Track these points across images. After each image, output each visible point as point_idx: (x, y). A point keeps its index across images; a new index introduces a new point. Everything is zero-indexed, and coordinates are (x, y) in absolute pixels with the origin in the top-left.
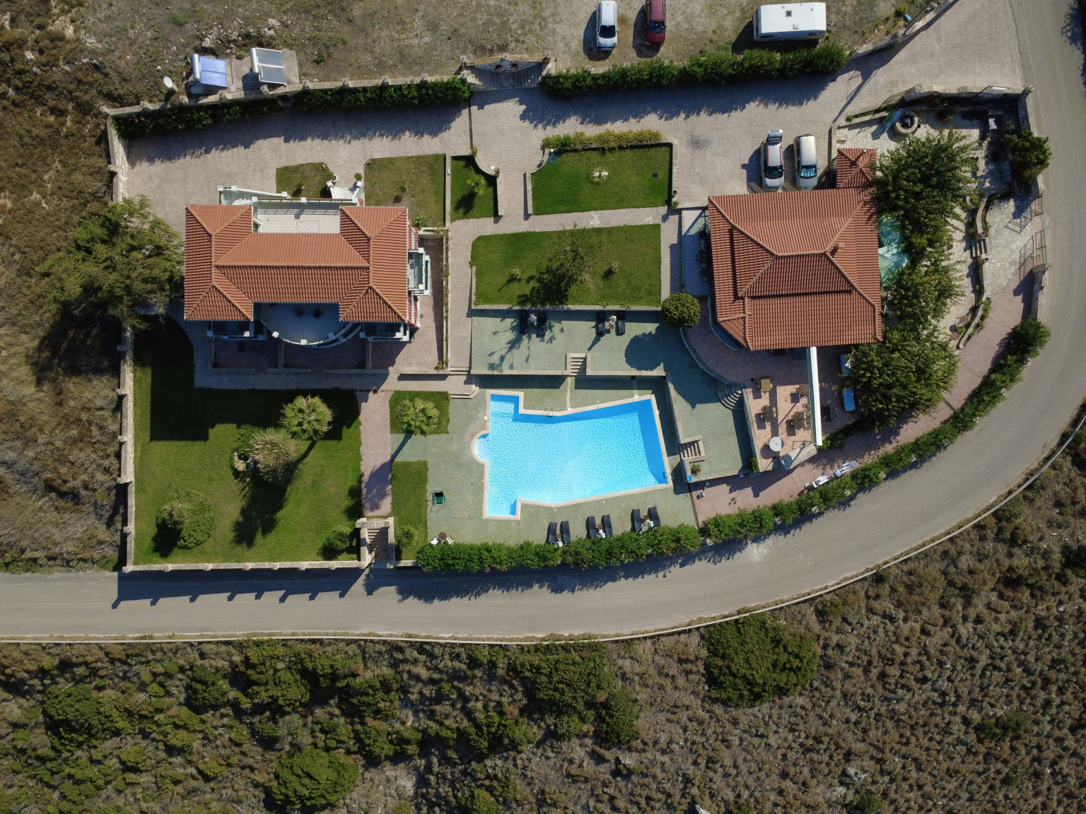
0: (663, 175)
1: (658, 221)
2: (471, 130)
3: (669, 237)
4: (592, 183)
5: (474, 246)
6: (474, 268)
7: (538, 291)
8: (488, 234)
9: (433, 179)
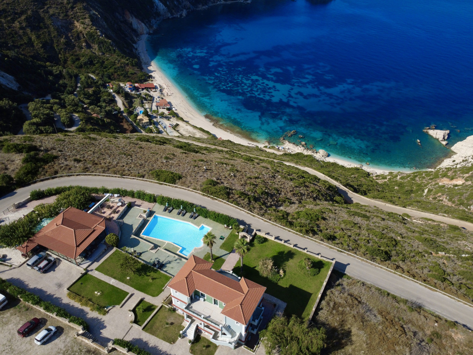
0: (79, 282)
1: (94, 271)
2: (126, 334)
3: (96, 265)
4: (103, 292)
5: (157, 295)
6: (163, 289)
7: (149, 271)
8: (150, 296)
9: (154, 324)
